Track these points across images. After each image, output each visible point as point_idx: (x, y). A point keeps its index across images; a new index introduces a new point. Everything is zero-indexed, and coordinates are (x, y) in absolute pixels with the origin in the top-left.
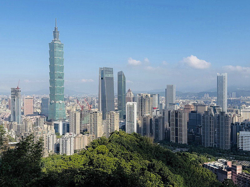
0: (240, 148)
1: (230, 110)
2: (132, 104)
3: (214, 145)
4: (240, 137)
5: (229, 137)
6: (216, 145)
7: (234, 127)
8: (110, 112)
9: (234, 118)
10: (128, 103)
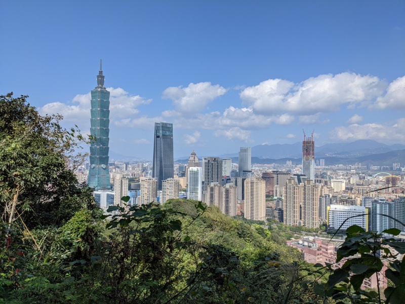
0: (331, 226)
1: (318, 180)
2: (196, 170)
3: (298, 221)
4: (331, 212)
5: (317, 212)
6: (302, 222)
7: (323, 200)
8: (168, 179)
9: (323, 190)
10: (191, 168)
